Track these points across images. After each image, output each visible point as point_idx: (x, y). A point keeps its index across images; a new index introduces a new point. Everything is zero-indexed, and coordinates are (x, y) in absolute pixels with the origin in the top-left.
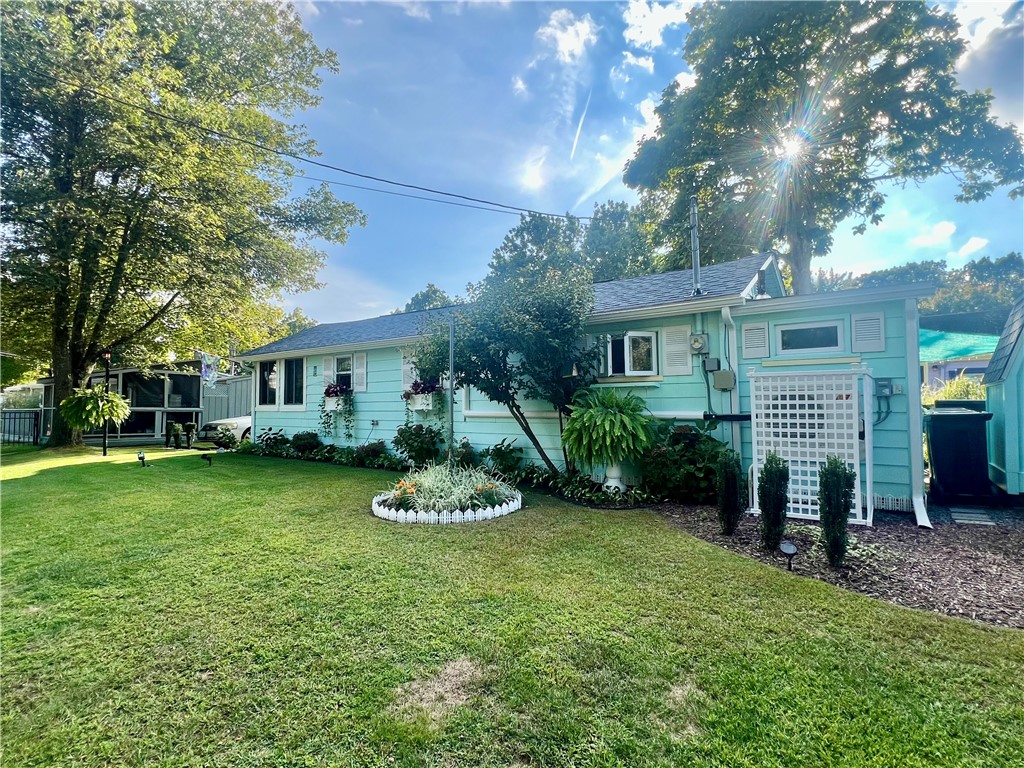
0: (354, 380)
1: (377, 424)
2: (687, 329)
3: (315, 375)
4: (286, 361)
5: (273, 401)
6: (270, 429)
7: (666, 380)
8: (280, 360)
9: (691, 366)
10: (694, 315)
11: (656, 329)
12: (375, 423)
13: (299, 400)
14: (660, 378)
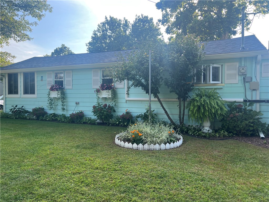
0: (65, 83)
1: (79, 104)
2: (237, 64)
3: (42, 80)
4: (24, 73)
5: (16, 93)
6: (16, 106)
7: (226, 85)
8: (20, 73)
9: (238, 80)
10: (241, 58)
11: (222, 64)
12: (77, 103)
13: (33, 92)
14: (223, 84)
